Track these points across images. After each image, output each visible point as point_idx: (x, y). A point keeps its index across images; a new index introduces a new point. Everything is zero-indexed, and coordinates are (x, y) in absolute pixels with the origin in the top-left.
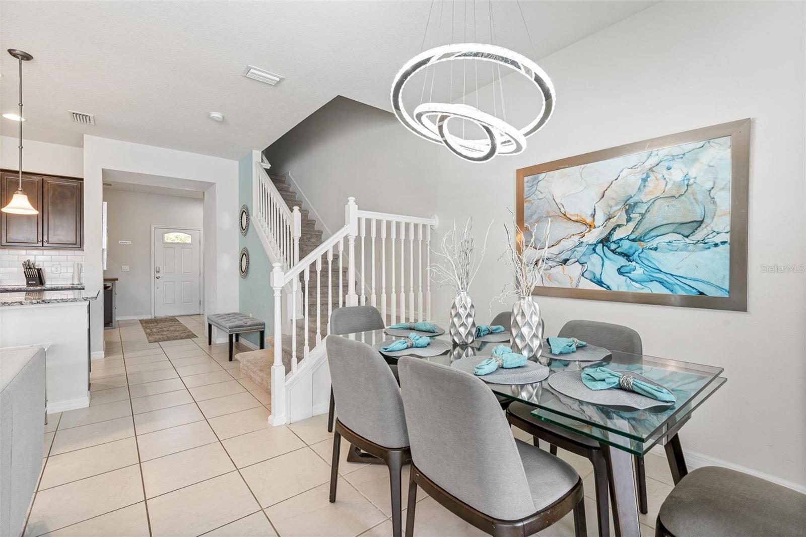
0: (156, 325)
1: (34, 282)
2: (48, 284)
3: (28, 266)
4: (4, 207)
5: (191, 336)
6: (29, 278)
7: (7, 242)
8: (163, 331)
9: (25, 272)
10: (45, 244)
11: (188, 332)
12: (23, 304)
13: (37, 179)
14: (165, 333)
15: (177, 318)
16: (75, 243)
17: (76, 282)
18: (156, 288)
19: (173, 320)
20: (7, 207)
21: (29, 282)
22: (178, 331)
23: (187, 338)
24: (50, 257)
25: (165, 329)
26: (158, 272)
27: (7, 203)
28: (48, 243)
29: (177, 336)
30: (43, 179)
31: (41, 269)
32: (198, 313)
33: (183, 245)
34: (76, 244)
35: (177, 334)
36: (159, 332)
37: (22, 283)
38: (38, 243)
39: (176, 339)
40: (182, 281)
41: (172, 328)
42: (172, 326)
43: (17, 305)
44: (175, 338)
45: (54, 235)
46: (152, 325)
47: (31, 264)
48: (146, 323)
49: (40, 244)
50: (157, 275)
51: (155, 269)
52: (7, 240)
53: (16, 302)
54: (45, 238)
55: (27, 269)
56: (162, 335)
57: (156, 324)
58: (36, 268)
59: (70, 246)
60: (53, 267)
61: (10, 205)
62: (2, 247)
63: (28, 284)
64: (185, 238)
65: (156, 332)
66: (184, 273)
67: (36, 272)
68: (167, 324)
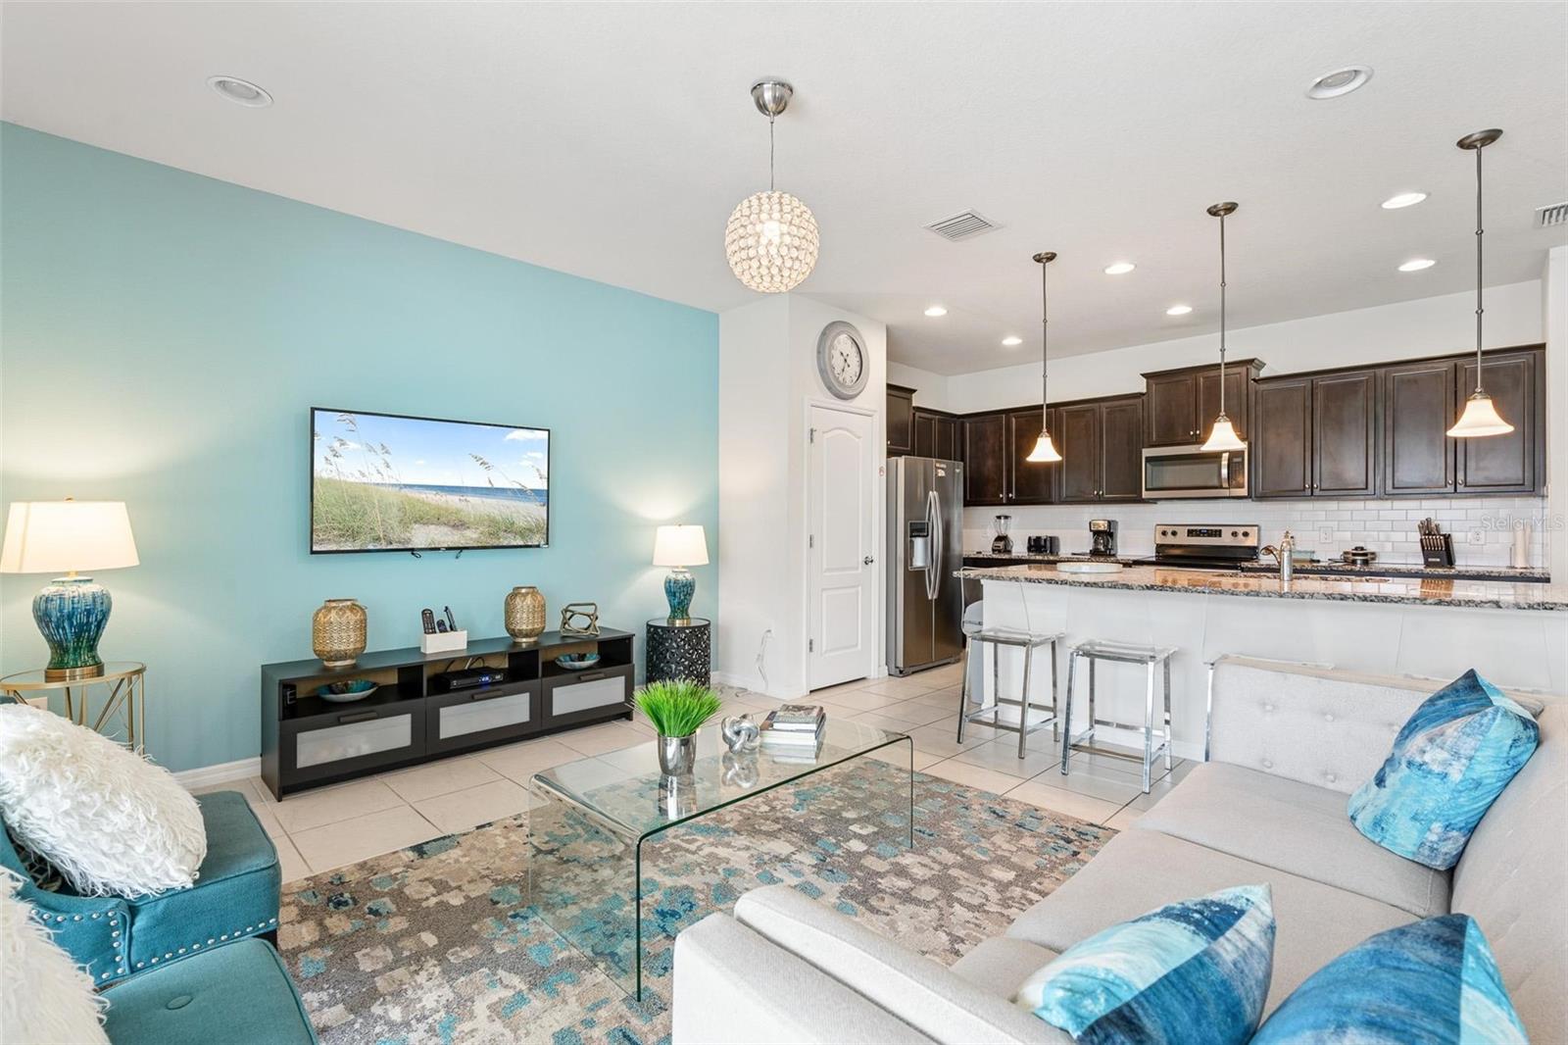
1: (1438, 560)
2: (1461, 564)
3: (1428, 529)
4: (1450, 428)
6: (1427, 551)
7: (1394, 488)
9: (1421, 540)
10: (1460, 488)
12: (1500, 607)
13: (1444, 366)
16: (1521, 482)
17: (1520, 563)
20: (1456, 427)
21: (1430, 560)
24: (1464, 511)
27: (1456, 418)
28: (1466, 486)
30: (1456, 365)
31: (1450, 535)
34: (1523, 485)
37: (1417, 562)
38: (1446, 486)
43: (1490, 607)
45: (1477, 469)
47: (1433, 525)
49: (1450, 489)
52: (1393, 484)
53: (1489, 602)
54: (1460, 477)
55: (1425, 534)
58: (1442, 533)
59: (1512, 488)
60: (1470, 531)
61: (1461, 423)
62: (1386, 497)
63: (1428, 564)
67: (1443, 542)
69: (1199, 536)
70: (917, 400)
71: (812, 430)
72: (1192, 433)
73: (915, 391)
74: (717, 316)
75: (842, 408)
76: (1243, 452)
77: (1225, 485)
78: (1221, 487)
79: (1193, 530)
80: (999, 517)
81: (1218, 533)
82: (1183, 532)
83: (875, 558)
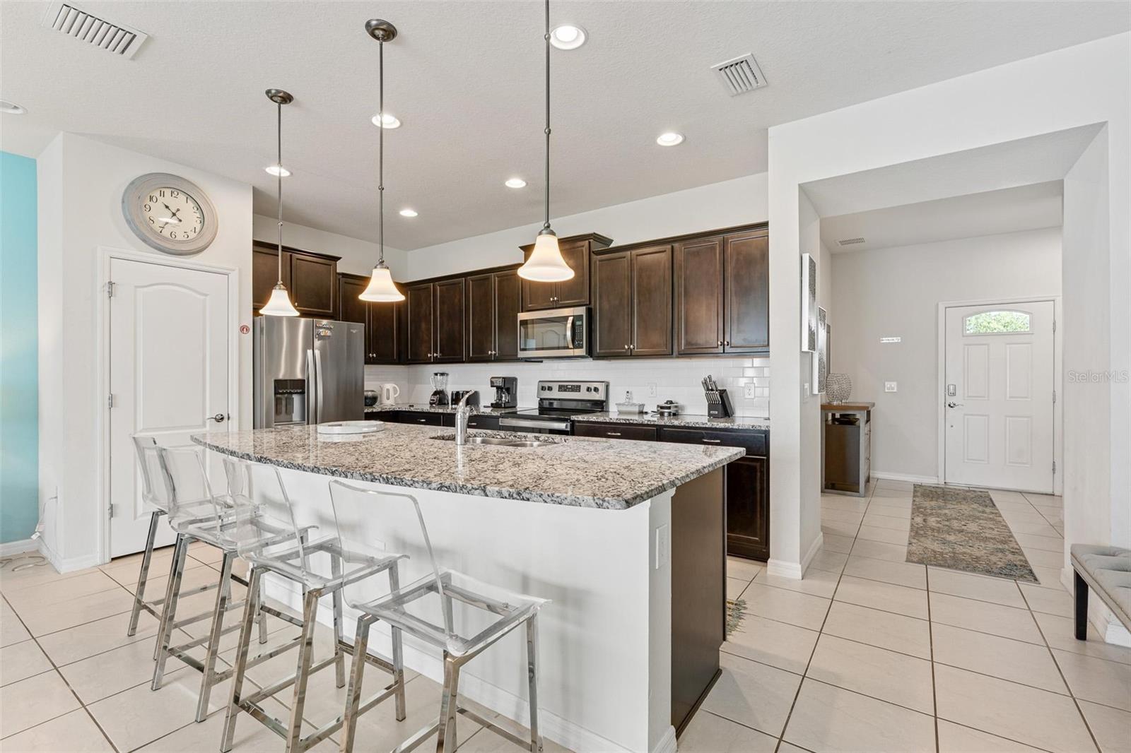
0: (940, 508)
1: (716, 412)
2: (738, 416)
3: (709, 385)
5: (1020, 571)
6: (711, 405)
7: (684, 349)
8: (950, 530)
9: (706, 395)
10: (728, 349)
11: (1013, 553)
13: (717, 240)
14: (952, 538)
15: (993, 495)
18: (948, 426)
19: (982, 498)
22: (986, 539)
23: (1008, 576)
25: (955, 524)
26: (954, 394)
28: (730, 347)
29: (977, 559)
30: (724, 239)
31: (725, 390)
32: (1050, 491)
33: (1011, 335)
35: (979, 550)
36: (938, 532)
38: (718, 347)
39: (974, 570)
40: (1006, 416)
41: (973, 527)
42: (974, 518)
44: (972, 565)
45: (739, 332)
46: (933, 503)
47: (713, 382)
48: (923, 495)
49: (721, 349)
50: (951, 400)
51: (947, 388)
52: (684, 345)
54: (727, 339)
55: (708, 390)
56: (944, 542)
57: (941, 503)
58: (719, 388)
62: (682, 356)
63: (710, 416)
64: (1018, 320)
65: (933, 530)
66: (1010, 397)
67: (720, 396)
68: (966, 508)
69: (565, 391)
70: (341, 267)
71: (111, 284)
72: (551, 299)
73: (339, 258)
74: (35, 160)
75: (174, 264)
76: (582, 316)
77: (571, 346)
78: (568, 348)
79: (564, 386)
80: (436, 374)
81: (577, 389)
82: (555, 386)
83: (234, 414)
